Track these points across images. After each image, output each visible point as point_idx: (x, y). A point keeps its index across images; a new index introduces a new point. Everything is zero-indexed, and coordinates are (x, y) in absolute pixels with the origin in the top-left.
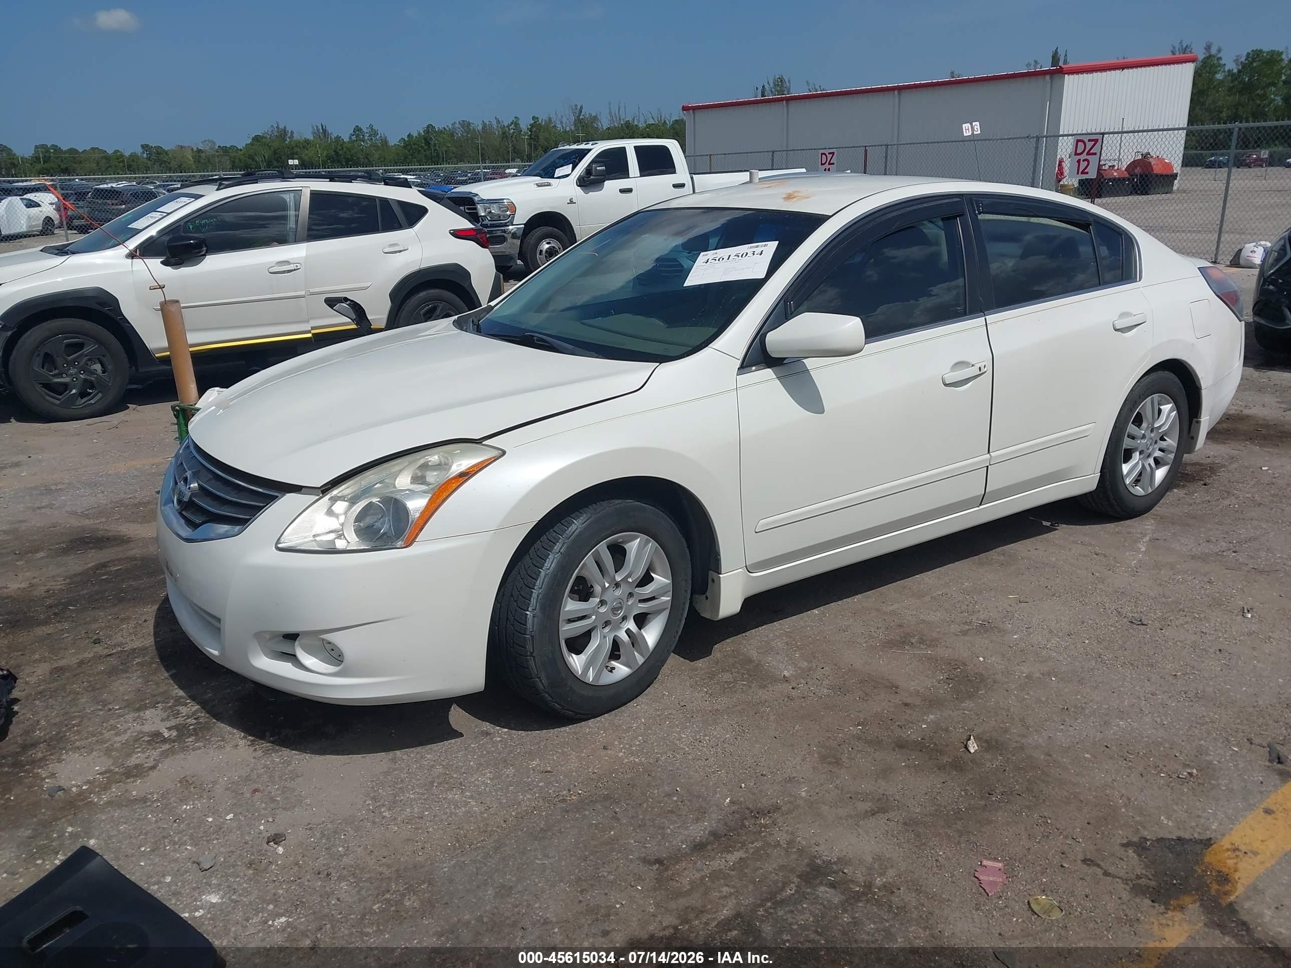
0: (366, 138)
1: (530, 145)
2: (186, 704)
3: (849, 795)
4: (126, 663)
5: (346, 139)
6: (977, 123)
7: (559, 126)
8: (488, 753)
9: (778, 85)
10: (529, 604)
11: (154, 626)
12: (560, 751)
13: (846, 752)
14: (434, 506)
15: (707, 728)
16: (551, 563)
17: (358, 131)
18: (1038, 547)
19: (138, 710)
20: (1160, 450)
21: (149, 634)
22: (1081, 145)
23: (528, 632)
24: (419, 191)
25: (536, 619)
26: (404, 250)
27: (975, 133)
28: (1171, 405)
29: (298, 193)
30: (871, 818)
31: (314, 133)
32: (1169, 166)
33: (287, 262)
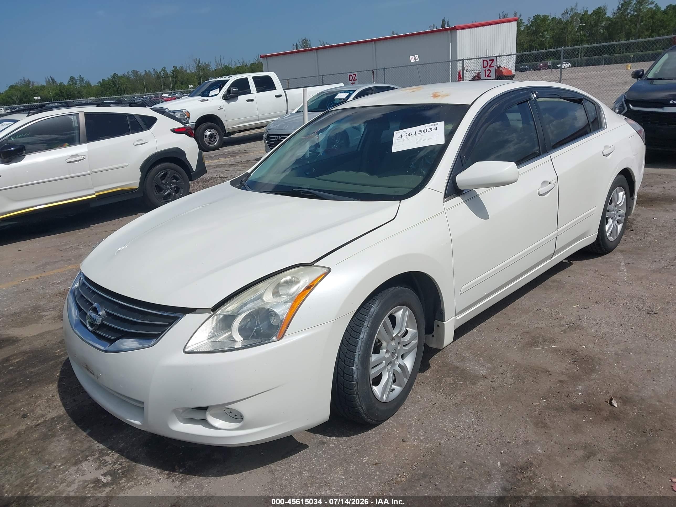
0: (78, 82)
1: (173, 81)
2: (108, 455)
3: (566, 447)
4: (52, 430)
5: (66, 84)
6: (417, 56)
7: (188, 70)
8: (331, 456)
9: (304, 43)
10: (354, 362)
11: (60, 399)
12: (377, 448)
13: (546, 418)
14: (293, 311)
15: (458, 417)
16: (364, 335)
17: (72, 79)
18: (570, 275)
19: (76, 464)
20: (619, 216)
21: (60, 406)
22: (485, 63)
23: (355, 380)
24: (150, 108)
25: (358, 371)
26: (146, 143)
27: (416, 60)
28: (623, 192)
29: (77, 115)
30: (588, 460)
31: (46, 81)
32: (510, 71)
33: (77, 155)
